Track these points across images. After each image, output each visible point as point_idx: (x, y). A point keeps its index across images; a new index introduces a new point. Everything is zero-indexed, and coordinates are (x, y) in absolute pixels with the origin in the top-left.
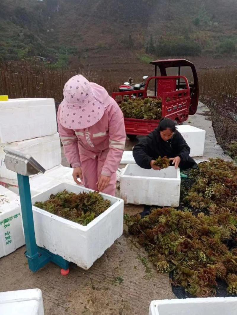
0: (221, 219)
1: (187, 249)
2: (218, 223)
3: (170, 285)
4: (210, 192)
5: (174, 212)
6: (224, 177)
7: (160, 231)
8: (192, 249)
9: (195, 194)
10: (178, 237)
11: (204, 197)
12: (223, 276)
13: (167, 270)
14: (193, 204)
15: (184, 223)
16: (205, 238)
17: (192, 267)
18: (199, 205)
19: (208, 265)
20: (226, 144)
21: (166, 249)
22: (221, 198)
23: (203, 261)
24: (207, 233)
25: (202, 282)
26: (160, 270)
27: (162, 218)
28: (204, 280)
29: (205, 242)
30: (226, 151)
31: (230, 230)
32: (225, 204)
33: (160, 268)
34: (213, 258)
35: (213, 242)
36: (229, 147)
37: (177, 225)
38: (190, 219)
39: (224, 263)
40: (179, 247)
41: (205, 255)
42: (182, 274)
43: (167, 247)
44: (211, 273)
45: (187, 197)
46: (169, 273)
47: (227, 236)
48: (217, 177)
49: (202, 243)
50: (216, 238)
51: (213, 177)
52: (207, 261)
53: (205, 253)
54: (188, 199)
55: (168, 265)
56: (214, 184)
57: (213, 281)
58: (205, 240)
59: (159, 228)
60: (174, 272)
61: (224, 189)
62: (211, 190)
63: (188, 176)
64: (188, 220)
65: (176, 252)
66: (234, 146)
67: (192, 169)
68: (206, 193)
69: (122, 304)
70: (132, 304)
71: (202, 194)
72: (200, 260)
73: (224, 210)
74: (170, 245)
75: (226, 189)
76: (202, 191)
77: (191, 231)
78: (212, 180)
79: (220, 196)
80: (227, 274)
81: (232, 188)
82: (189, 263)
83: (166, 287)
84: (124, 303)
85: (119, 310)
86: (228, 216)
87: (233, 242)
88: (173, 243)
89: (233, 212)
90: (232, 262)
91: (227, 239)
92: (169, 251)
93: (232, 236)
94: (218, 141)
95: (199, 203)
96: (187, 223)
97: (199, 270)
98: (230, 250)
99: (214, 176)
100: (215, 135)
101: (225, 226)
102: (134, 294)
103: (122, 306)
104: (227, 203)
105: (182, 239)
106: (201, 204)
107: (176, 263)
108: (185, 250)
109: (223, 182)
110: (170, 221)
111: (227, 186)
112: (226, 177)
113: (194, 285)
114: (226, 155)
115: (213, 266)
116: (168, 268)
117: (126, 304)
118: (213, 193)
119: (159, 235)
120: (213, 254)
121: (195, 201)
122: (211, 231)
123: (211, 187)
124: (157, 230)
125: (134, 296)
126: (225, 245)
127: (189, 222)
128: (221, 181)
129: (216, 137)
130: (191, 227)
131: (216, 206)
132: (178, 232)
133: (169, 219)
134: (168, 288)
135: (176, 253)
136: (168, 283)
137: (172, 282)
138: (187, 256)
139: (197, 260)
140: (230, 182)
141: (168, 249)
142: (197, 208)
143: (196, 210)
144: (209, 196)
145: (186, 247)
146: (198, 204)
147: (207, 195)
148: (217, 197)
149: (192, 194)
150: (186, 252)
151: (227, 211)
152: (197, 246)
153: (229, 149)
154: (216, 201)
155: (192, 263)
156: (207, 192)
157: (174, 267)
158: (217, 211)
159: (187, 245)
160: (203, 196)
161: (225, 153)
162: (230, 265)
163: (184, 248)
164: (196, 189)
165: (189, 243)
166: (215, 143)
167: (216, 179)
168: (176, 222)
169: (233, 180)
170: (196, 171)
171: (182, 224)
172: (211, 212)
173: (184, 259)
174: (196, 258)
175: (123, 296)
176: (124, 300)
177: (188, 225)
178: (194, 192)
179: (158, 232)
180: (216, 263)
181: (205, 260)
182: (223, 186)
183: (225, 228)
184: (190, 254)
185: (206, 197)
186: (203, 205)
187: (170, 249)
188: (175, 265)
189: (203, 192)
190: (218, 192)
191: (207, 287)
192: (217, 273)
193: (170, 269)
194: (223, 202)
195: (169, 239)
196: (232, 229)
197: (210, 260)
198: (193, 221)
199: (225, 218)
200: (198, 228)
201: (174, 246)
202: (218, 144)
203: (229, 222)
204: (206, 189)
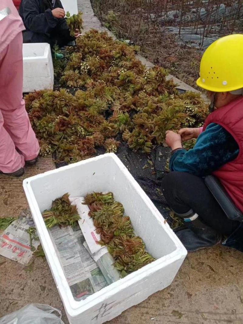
0: (97, 92)
1: (64, 127)
2: (95, 96)
3: (54, 164)
4: (86, 67)
5: (46, 93)
6: (98, 48)
7: (35, 116)
8: (69, 126)
9: (71, 72)
10: (54, 118)
11: (81, 74)
12: (102, 143)
13: (49, 152)
14: (70, 83)
15: (58, 102)
16: (81, 113)
17: (73, 143)
18: (77, 83)
19: (87, 137)
20: (103, 15)
21: (44, 132)
22: (97, 72)
23: (82, 134)
24: (83, 108)
25: (82, 153)
26: (43, 154)
27: (36, 103)
28: (83, 150)
29: (82, 116)
30: (103, 23)
31: (107, 101)
32: (101, 77)
33: (42, 152)
34: (91, 129)
35: (89, 115)
36: (107, 18)
37: (52, 106)
38: (63, 96)
39: (101, 131)
40: (57, 127)
41: (82, 128)
42: (63, 151)
43: (44, 130)
44: (89, 143)
45: (63, 77)
46: (52, 154)
47: (103, 107)
48: (91, 49)
49: (80, 118)
50: (92, 111)
51: (86, 50)
52: (85, 134)
53: (83, 127)
54: (65, 79)
55: (50, 147)
56: (89, 57)
57: (92, 149)
58: (81, 114)
59: (33, 114)
60: (57, 152)
61: (99, 62)
62: (86, 64)
63: (64, 55)
64: (62, 98)
65: (54, 132)
66: (111, 17)
67: (67, 47)
68: (81, 69)
69: (6, 195)
70: (17, 192)
71: (78, 71)
72: (79, 134)
73: (100, 83)
74: (47, 128)
75: (101, 61)
76: (77, 67)
77: (67, 109)
78: (86, 54)
79: (96, 69)
80: (105, 140)
81: (106, 59)
82: (69, 140)
83: (50, 167)
84: (8, 193)
85: (4, 200)
86: (103, 87)
87: (109, 111)
88: (50, 125)
89: (108, 84)
90: (108, 129)
91: (104, 110)
92: (47, 134)
93: (108, 107)
94: (94, 12)
95: (76, 81)
96: (62, 102)
97: (79, 144)
98: (106, 119)
99: (88, 49)
100: (92, 5)
101: (102, 98)
102: (17, 182)
103: (7, 197)
104: (102, 76)
105: (58, 119)
106: (78, 82)
107: (56, 143)
108: (62, 129)
109: (98, 54)
110: (43, 103)
111: (101, 58)
112: (100, 47)
113: (75, 157)
114: (103, 27)
115: (92, 137)
116: (50, 149)
117: (11, 194)
118: (88, 67)
119: (35, 120)
120: (90, 125)
121: (72, 80)
122: (86, 105)
123: (86, 61)
124: (32, 116)
125: (18, 184)
126: (102, 116)
127: (64, 100)
128: (95, 53)
129: (92, 8)
130: (66, 105)
131: (92, 81)
132: (55, 113)
133: (42, 101)
134: (52, 167)
135: (54, 134)
136: (52, 163)
137: (55, 161)
138: (66, 134)
139: (77, 135)
140: (104, 53)
141: (46, 133)
142: (75, 87)
143: (74, 90)
144: (85, 72)
145: (63, 125)
146: (75, 83)
147: (83, 71)
148: (93, 72)
149: (68, 73)
150: (64, 130)
151: (102, 83)
152: (73, 122)
153: (107, 20)
154: (93, 76)
155: (72, 139)
156: (82, 67)
157: (56, 147)
158: (94, 86)
159: (64, 123)
160: (79, 73)
161: (102, 25)
162: (107, 132)
163: (62, 127)
164: (71, 66)
165: (66, 120)
166: (92, 15)
167: (90, 52)
168: (50, 103)
169: (107, 50)
170: (71, 48)
171: (57, 104)
172: (89, 88)
173: (64, 137)
174: (75, 134)
175: (6, 187)
176: (7, 191)
177: (63, 103)
178: (69, 70)
179: (33, 118)
180: (94, 134)
181: (83, 133)
182: (98, 58)
183: (101, 100)
184: (69, 131)
185: (83, 73)
186: (81, 82)
187: (48, 132)
188: (56, 145)
189: (79, 68)
190: (93, 66)
191: (87, 155)
192: (96, 141)
193: (52, 150)
194: (100, 76)
195: (45, 122)
196: (108, 100)
197: (88, 132)
198: (68, 98)
199: (101, 90)
200: (74, 105)
201: (51, 127)
202: (95, 15)
203: (105, 94)
204: (81, 64)
